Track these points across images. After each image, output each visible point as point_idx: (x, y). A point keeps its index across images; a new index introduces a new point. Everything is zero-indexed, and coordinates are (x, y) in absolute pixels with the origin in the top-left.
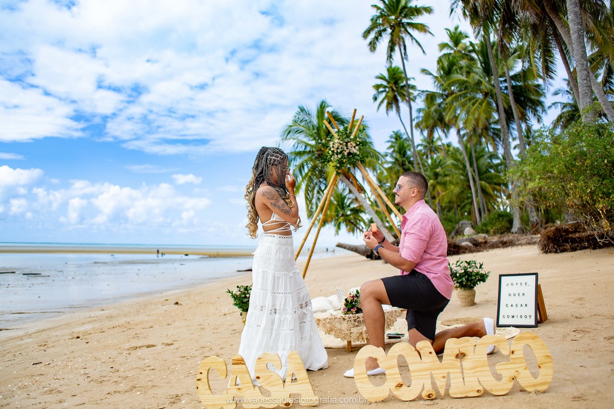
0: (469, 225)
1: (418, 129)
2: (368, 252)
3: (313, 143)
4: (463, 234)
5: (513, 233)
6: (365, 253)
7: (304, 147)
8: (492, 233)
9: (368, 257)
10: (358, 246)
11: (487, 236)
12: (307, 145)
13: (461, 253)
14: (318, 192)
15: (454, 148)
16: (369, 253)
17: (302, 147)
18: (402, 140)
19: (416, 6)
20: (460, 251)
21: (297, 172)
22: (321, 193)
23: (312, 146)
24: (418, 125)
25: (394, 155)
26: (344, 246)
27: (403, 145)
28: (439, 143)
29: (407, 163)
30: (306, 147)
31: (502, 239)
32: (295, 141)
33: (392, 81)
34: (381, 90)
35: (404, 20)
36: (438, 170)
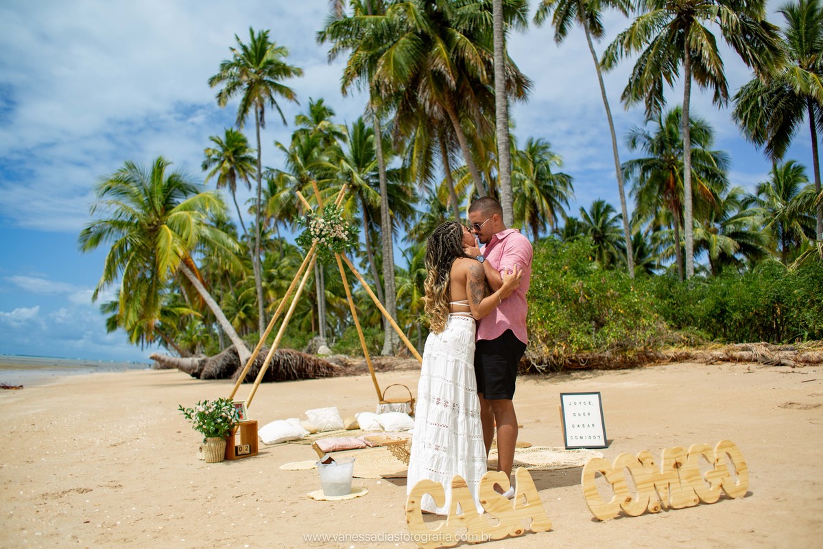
0: (325, 343)
2: (195, 369)
3: (142, 212)
4: (317, 354)
5: (383, 355)
6: (190, 370)
8: (354, 355)
9: (193, 375)
11: (347, 358)
12: (134, 215)
13: (335, 376)
16: (196, 371)
18: (225, 226)
20: (334, 373)
26: (161, 359)
30: (132, 217)
31: (379, 361)
33: (231, 150)
34: (214, 156)
35: (266, 78)
36: (274, 271)
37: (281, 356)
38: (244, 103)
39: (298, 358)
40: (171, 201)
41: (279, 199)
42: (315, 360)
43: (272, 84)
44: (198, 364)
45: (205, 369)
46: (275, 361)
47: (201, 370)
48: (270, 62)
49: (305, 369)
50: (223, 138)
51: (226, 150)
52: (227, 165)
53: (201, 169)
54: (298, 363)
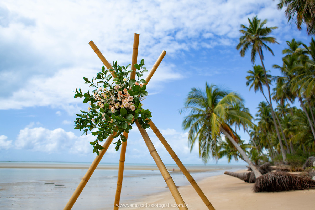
1: (275, 100)
2: (245, 178)
3: (204, 109)
4: (312, 166)
6: (243, 178)
7: (198, 112)
9: (246, 181)
10: (239, 173)
12: (200, 111)
14: (209, 140)
15: (297, 110)
16: (246, 179)
17: (197, 112)
18: (266, 107)
19: (267, 27)
21: (194, 128)
22: (211, 141)
23: (203, 112)
24: (274, 98)
25: (262, 115)
26: (230, 173)
27: (267, 110)
28: (288, 107)
29: (270, 119)
30: (199, 112)
32: (192, 109)
33: (257, 74)
34: (251, 79)
35: (260, 37)
36: (289, 123)
37: (276, 177)
38: (253, 51)
39: (288, 177)
40: (216, 101)
41: (282, 89)
42: (299, 178)
43: (263, 38)
44: (246, 175)
45: (250, 178)
46: (272, 180)
47: (248, 178)
48: (260, 29)
49: (294, 183)
50: (252, 70)
51: (255, 75)
52: (257, 81)
53: (246, 85)
54: (288, 180)
